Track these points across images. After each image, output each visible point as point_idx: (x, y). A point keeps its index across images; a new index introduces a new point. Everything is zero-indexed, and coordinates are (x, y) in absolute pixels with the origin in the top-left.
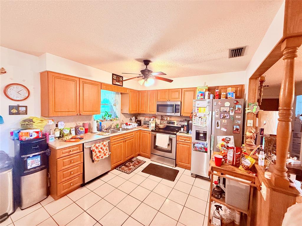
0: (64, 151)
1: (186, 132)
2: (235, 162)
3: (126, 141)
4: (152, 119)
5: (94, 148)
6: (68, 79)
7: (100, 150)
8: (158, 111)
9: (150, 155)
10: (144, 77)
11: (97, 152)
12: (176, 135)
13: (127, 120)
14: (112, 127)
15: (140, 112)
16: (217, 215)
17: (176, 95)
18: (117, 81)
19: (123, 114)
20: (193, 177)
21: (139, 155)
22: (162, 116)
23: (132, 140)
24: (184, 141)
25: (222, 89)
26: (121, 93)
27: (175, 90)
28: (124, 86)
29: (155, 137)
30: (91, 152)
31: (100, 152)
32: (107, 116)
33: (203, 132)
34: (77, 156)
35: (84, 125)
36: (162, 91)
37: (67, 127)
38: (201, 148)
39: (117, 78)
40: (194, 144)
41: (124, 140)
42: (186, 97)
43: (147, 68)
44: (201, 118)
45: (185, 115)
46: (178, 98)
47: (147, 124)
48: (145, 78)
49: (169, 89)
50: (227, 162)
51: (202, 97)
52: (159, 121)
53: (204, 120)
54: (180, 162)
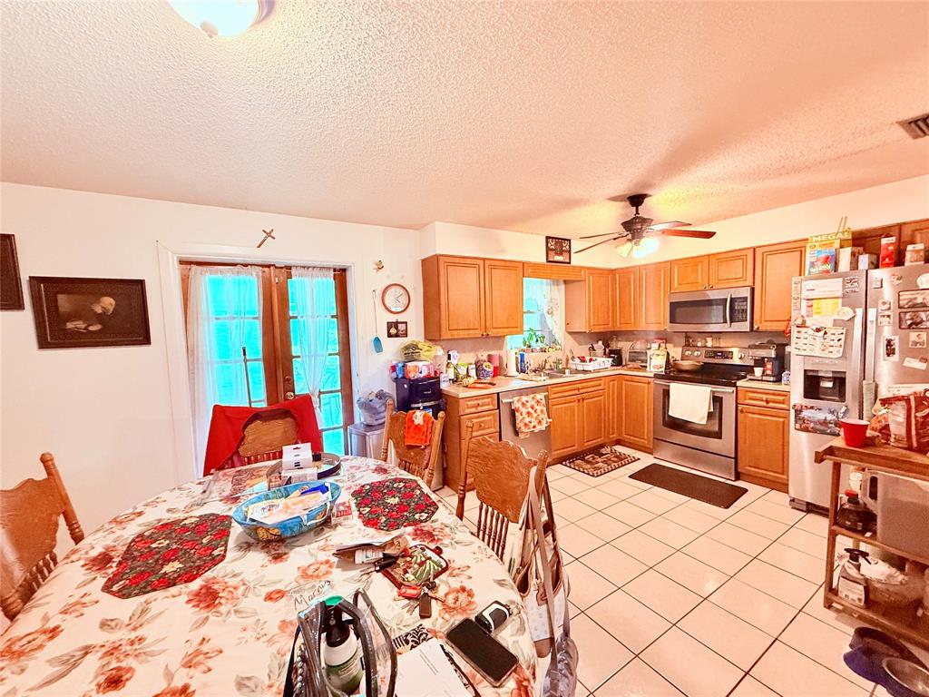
0: (469, 403)
1: (772, 379)
2: (914, 439)
3: (583, 399)
4: (655, 346)
5: (518, 405)
6: (465, 265)
7: (530, 410)
8: (673, 320)
9: (652, 443)
10: (630, 237)
11: (524, 415)
12: (737, 387)
13: (583, 350)
14: (547, 367)
15: (619, 327)
16: (853, 572)
17: (735, 269)
18: (556, 254)
19: (570, 333)
20: (797, 509)
21: (618, 442)
22: (687, 336)
23: (600, 400)
24: (764, 404)
25: (917, 233)
26: (565, 282)
27: (730, 255)
28: (573, 263)
29: (666, 393)
30: (513, 413)
31: (529, 413)
32: (535, 339)
33: (831, 375)
34: (488, 416)
35: (490, 359)
36: (686, 261)
37: (464, 360)
38: (825, 423)
39: (558, 245)
40: (798, 412)
41: (579, 397)
42: (770, 271)
43: (637, 213)
44: (822, 333)
45: (769, 329)
46: (744, 278)
47: (639, 358)
48: (633, 238)
49: (709, 255)
50: (892, 440)
51: (829, 267)
52: (680, 350)
53: (833, 337)
54: (750, 466)
